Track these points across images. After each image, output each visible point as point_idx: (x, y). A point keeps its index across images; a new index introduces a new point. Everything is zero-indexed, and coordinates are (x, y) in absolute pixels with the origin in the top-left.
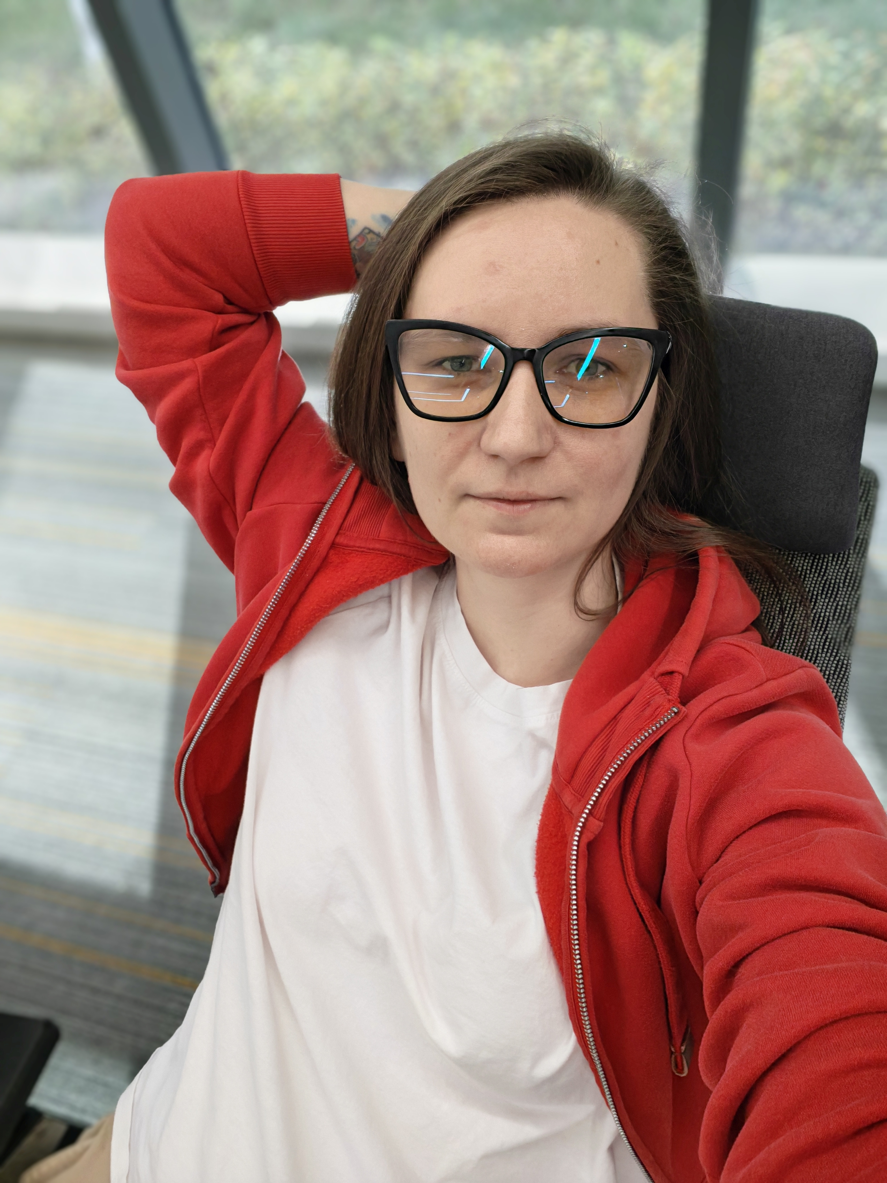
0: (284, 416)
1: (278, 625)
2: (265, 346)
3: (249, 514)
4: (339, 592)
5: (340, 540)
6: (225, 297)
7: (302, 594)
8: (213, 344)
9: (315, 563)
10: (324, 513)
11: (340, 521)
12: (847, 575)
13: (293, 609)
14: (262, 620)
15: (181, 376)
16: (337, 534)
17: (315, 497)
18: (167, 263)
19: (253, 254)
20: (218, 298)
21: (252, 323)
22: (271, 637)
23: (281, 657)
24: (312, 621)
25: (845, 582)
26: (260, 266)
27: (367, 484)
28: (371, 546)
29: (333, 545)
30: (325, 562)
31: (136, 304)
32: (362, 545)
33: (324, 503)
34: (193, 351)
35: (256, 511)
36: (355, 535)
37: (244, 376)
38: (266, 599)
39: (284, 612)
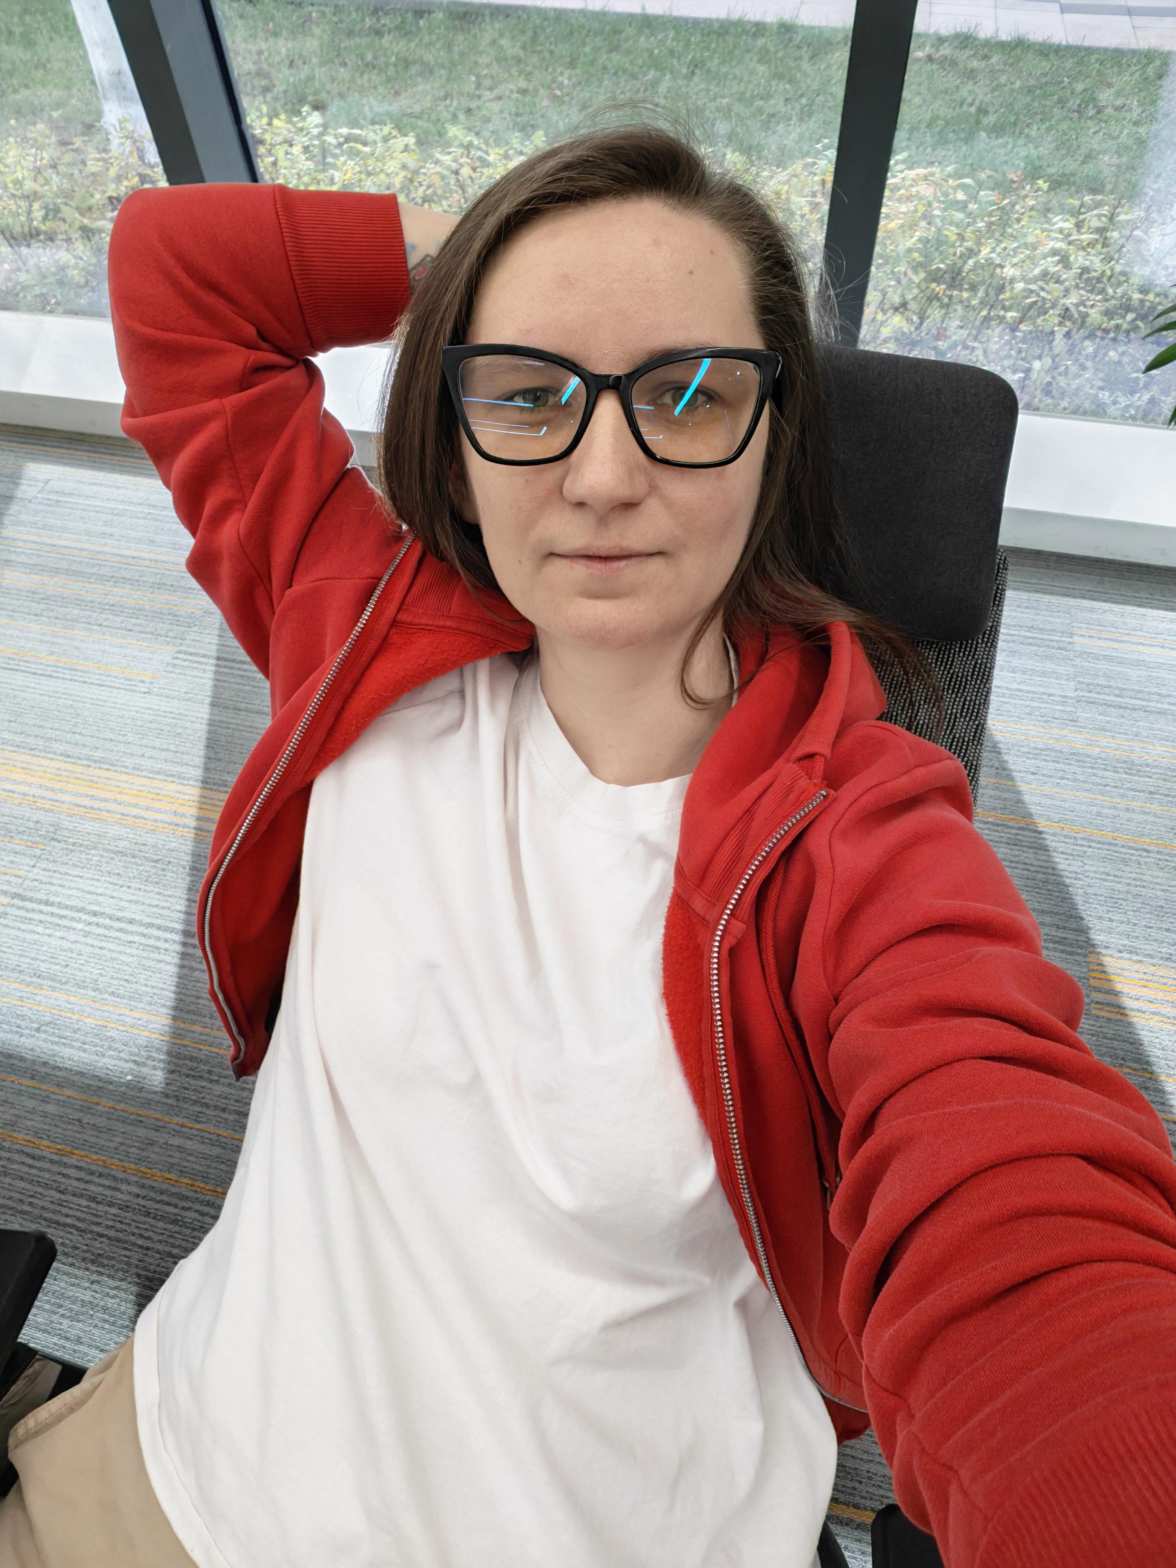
0: (329, 476)
1: (328, 719)
2: (308, 391)
3: (288, 592)
4: (404, 678)
5: (403, 617)
6: (258, 331)
7: (358, 682)
8: (244, 382)
9: (373, 645)
10: (382, 584)
11: (402, 595)
12: (975, 667)
13: (348, 697)
14: (310, 711)
15: (203, 420)
16: (399, 610)
17: (369, 571)
18: (189, 284)
19: (293, 280)
20: (250, 331)
21: (289, 368)
22: (320, 735)
23: (331, 761)
24: (370, 715)
25: (973, 674)
26: (300, 295)
27: (430, 559)
28: (441, 623)
29: (394, 623)
30: (384, 644)
31: (150, 331)
32: (430, 623)
33: (380, 579)
34: (219, 391)
35: (296, 588)
36: (421, 611)
37: (282, 424)
38: (313, 689)
39: (335, 705)
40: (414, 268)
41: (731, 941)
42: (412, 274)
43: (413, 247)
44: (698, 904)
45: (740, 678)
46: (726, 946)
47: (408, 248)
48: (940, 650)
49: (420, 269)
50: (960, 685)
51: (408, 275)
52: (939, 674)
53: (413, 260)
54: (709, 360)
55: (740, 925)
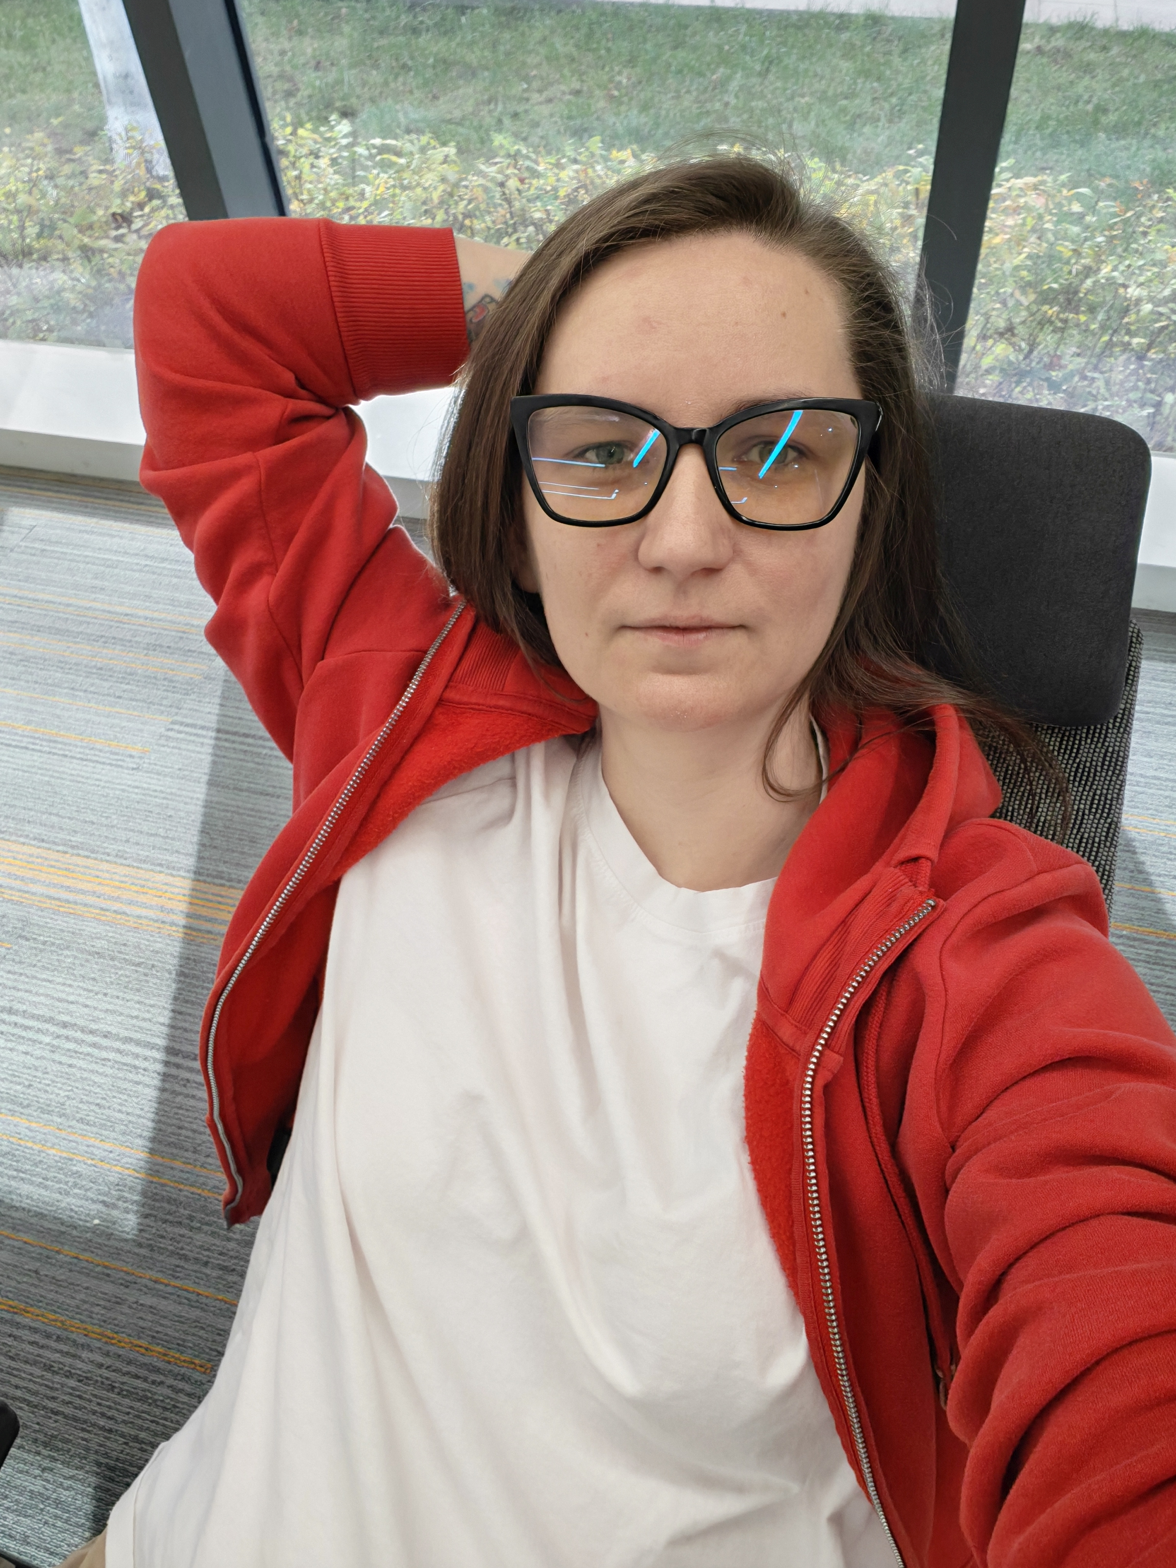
0: (370, 538)
1: (361, 810)
2: (349, 443)
3: (320, 664)
4: (449, 763)
5: (451, 695)
6: (297, 378)
7: (396, 768)
8: (279, 436)
9: (415, 726)
10: (428, 659)
11: (451, 670)
13: (385, 783)
14: (341, 800)
15: (235, 475)
16: (446, 687)
17: (412, 642)
19: (337, 322)
20: (288, 378)
21: (328, 418)
22: (352, 826)
23: (363, 855)
24: (410, 804)
26: (344, 339)
27: (483, 628)
28: (493, 702)
29: (441, 702)
30: (429, 724)
31: (178, 378)
32: (481, 701)
33: (425, 652)
34: (252, 443)
35: (331, 660)
36: (471, 688)
37: (320, 479)
38: (347, 774)
39: (370, 793)
40: (472, 309)
41: (825, 1076)
42: (470, 316)
43: (471, 287)
44: (786, 1032)
45: (830, 767)
46: (820, 1083)
47: (465, 288)
48: (1064, 735)
49: (477, 310)
50: (1088, 776)
51: (464, 317)
52: (1063, 765)
53: (470, 300)
54: (801, 411)
55: (836, 1056)
